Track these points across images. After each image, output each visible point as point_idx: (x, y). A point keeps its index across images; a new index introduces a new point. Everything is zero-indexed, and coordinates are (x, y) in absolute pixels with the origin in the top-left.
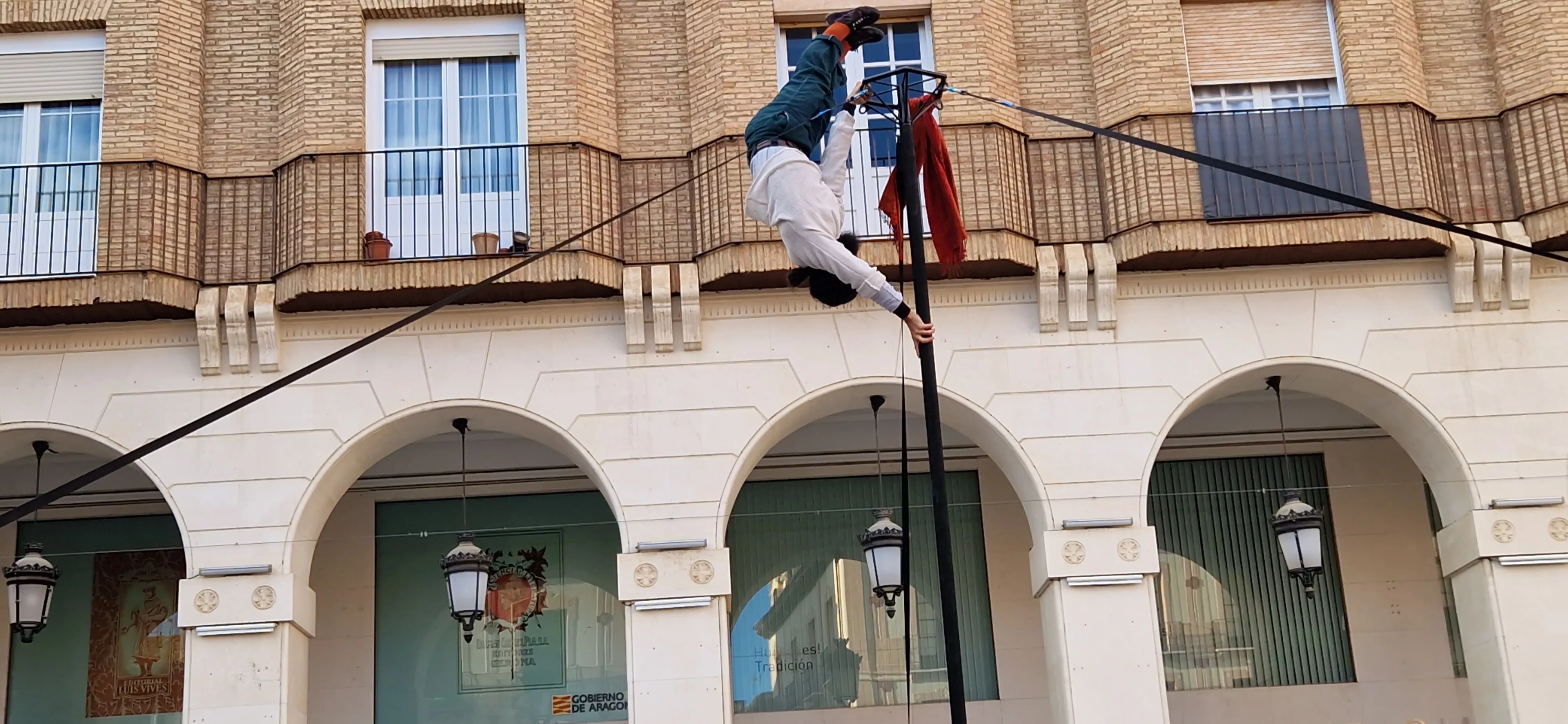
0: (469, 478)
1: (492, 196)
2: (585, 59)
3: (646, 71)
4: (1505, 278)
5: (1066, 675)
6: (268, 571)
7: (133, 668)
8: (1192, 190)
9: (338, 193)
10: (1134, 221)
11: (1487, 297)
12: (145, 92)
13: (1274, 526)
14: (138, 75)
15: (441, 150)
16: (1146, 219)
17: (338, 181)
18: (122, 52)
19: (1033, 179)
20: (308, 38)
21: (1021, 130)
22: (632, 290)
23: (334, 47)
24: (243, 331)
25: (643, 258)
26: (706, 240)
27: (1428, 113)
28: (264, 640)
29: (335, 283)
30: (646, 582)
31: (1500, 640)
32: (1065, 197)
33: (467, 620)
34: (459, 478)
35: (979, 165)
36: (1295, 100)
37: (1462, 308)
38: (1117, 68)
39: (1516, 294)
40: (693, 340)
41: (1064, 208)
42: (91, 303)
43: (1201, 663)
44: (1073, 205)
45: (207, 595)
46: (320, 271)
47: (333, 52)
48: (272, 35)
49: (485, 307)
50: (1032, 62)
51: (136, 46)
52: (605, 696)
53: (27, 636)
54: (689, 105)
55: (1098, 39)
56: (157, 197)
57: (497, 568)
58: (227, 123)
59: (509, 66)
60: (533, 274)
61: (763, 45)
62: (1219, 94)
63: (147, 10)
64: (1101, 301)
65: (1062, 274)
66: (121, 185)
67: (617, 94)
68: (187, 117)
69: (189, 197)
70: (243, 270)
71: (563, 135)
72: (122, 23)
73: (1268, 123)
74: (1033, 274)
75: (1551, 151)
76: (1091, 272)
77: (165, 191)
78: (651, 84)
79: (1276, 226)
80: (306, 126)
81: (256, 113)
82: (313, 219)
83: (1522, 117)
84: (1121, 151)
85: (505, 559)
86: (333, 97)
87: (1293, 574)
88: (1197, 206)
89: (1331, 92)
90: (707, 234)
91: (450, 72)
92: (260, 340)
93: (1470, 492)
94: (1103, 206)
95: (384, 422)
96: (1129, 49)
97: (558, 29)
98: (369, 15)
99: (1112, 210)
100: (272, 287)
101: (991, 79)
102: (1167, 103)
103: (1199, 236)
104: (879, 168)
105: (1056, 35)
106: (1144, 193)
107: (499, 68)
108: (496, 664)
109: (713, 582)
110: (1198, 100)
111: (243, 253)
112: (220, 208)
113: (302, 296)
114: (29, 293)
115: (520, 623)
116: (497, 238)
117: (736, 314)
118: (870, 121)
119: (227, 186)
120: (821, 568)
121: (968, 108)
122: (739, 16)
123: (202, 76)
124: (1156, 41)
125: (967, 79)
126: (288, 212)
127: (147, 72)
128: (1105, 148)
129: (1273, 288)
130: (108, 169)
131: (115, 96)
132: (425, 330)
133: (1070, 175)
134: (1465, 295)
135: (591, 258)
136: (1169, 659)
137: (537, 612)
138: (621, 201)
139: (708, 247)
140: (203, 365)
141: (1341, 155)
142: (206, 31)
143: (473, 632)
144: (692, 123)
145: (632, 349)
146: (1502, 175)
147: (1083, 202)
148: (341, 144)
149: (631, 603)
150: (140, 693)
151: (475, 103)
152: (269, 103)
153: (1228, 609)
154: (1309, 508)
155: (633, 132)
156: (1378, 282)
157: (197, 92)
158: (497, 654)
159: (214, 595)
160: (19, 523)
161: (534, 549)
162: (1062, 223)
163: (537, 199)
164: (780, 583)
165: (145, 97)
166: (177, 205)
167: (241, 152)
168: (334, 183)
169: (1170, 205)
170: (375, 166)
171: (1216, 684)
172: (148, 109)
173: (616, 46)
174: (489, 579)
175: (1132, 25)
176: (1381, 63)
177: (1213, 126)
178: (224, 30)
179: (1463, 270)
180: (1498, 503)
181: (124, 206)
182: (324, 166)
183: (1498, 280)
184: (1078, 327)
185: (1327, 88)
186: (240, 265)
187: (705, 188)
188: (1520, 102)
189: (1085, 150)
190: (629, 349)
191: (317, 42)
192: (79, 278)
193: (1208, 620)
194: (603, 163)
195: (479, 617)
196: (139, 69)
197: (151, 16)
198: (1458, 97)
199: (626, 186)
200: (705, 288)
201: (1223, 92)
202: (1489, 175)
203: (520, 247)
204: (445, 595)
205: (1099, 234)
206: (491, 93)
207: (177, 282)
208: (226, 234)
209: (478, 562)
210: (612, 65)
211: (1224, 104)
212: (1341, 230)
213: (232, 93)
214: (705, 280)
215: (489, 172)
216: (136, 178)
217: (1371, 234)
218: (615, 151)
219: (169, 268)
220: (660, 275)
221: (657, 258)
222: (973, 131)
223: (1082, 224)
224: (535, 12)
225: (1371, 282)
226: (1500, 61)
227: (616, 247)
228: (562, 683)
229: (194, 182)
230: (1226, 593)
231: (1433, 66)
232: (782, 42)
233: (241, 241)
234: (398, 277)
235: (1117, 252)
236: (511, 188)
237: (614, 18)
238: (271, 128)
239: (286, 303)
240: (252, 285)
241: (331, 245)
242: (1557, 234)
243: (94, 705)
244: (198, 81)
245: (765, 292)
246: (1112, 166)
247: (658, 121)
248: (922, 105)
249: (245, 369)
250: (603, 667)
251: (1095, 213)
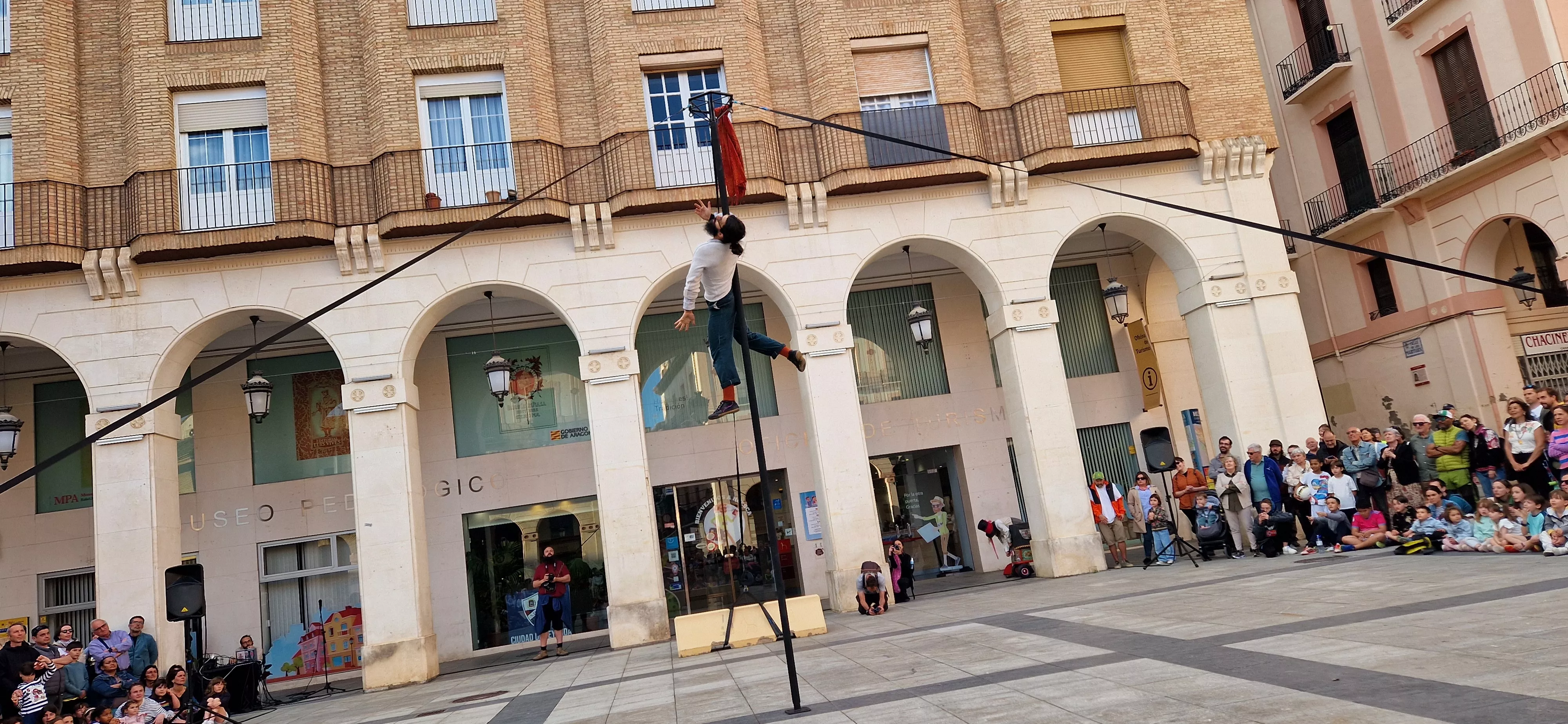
0: (495, 322)
1: (494, 171)
2: (539, 94)
3: (573, 99)
4: (1016, 190)
5: (811, 401)
6: (391, 377)
7: (321, 433)
8: (862, 152)
9: (408, 172)
10: (834, 170)
11: (1008, 200)
12: (292, 121)
13: (909, 320)
14: (287, 111)
15: (464, 147)
16: (840, 168)
17: (408, 166)
18: (276, 98)
19: (782, 150)
20: (382, 87)
21: (774, 124)
22: (575, 218)
23: (398, 91)
24: (362, 250)
25: (580, 201)
26: (613, 190)
27: (976, 107)
28: (392, 414)
29: (411, 222)
30: (595, 370)
31: (1017, 368)
32: (799, 159)
33: (500, 396)
34: (490, 323)
35: (753, 144)
36: (911, 103)
37: (996, 206)
38: (821, 89)
39: (1021, 197)
40: (610, 243)
41: (798, 165)
42: (274, 239)
43: (876, 391)
44: (803, 162)
45: (358, 392)
46: (402, 216)
47: (398, 94)
48: (361, 86)
49: (496, 231)
50: (778, 88)
51: (284, 94)
52: (578, 429)
53: (259, 420)
54: (598, 117)
55: (811, 74)
56: (305, 179)
57: (515, 368)
58: (341, 136)
59: (498, 99)
60: (521, 212)
61: (635, 83)
62: (873, 101)
63: (288, 74)
64: (820, 212)
65: (799, 199)
66: (284, 173)
67: (558, 112)
68: (317, 134)
69: (324, 178)
70: (359, 217)
71: (531, 136)
72: (274, 82)
73: (899, 115)
74: (784, 200)
75: (1036, 124)
76: (814, 197)
77: (309, 176)
78: (576, 107)
79: (904, 169)
80: (387, 136)
81: (357, 130)
82: (396, 188)
83: (1022, 107)
84: (825, 133)
85: (519, 363)
86: (400, 120)
87: (918, 343)
88: (865, 161)
89: (929, 98)
90: (613, 186)
91: (465, 103)
92: (372, 255)
93: (1001, 297)
94: (818, 162)
95: (446, 295)
96: (827, 79)
97: (523, 78)
98: (415, 73)
99: (823, 165)
100: (376, 226)
101: (757, 97)
102: (848, 107)
103: (867, 176)
104: (702, 148)
105: (790, 73)
106: (838, 155)
107: (492, 100)
108: (519, 417)
109: (630, 367)
110: (863, 105)
111: (358, 208)
112: (342, 184)
113: (393, 230)
114: (238, 235)
115: (530, 395)
116: (500, 194)
117: (632, 228)
118: (695, 122)
119: (345, 171)
120: (686, 357)
121: (746, 113)
122: (621, 67)
123: (324, 110)
124: (841, 74)
125: (745, 98)
126: (381, 184)
127: (292, 109)
128: (817, 132)
129: (904, 201)
130: (275, 164)
131: (275, 123)
132: (464, 245)
133: (801, 147)
134: (997, 200)
135: (552, 202)
136: (860, 390)
137: (538, 389)
138: (565, 171)
139: (614, 193)
140: (342, 270)
141: (935, 131)
142: (324, 85)
143: (504, 402)
144: (600, 127)
145: (578, 250)
146: (1014, 138)
147: (808, 161)
148: (407, 145)
149: (588, 381)
150: (326, 446)
151: (480, 120)
152: (364, 124)
153: (888, 364)
154: (925, 310)
155: (569, 133)
156: (955, 195)
157: (322, 120)
158: (519, 412)
159: (361, 392)
160: (248, 361)
161: (534, 357)
162: (798, 172)
163: (520, 171)
164: (665, 367)
165: (292, 123)
166: (317, 183)
167: (350, 152)
168: (405, 167)
169: (851, 161)
170: (428, 157)
171: (883, 399)
172: (295, 130)
173: (555, 86)
174: (511, 375)
175: (828, 66)
176: (953, 82)
177: (871, 118)
178: (333, 84)
179: (996, 186)
180: (1015, 302)
181: (287, 185)
182: (399, 158)
183: (1012, 191)
184: (809, 226)
185: (927, 96)
186: (357, 215)
187: (610, 161)
188: (1021, 99)
189: (808, 133)
190: (576, 250)
191: (388, 89)
192: (265, 226)
193: (878, 370)
194: (554, 150)
195: (506, 394)
196: (288, 107)
197: (291, 77)
198: (991, 98)
199: (568, 162)
200: (614, 215)
201: (875, 100)
202: (1007, 138)
203: (512, 199)
204: (487, 384)
205: (817, 178)
206: (489, 114)
207: (322, 225)
208: (347, 197)
209: (503, 366)
210: (554, 97)
211: (876, 106)
212: (936, 170)
213: (342, 119)
214: (614, 211)
215: (491, 158)
216: (292, 169)
217: (951, 171)
218: (560, 144)
219: (316, 218)
220: (590, 209)
221: (587, 201)
222: (750, 125)
223: (808, 173)
224: (509, 69)
225: (951, 195)
226: (1011, 78)
227: (565, 195)
228: (555, 424)
229: (326, 170)
230: (887, 355)
231: (979, 82)
232: (645, 81)
233: (356, 201)
234: (446, 217)
235: (826, 186)
236: (504, 166)
237: (553, 70)
238: (366, 138)
239: (385, 234)
240: (365, 225)
241: (407, 201)
242: (1040, 166)
243: (301, 454)
244: (322, 113)
245: (647, 216)
246: (821, 141)
247: (582, 126)
248: (722, 111)
249: (366, 271)
250: (576, 415)
251: (814, 166)
